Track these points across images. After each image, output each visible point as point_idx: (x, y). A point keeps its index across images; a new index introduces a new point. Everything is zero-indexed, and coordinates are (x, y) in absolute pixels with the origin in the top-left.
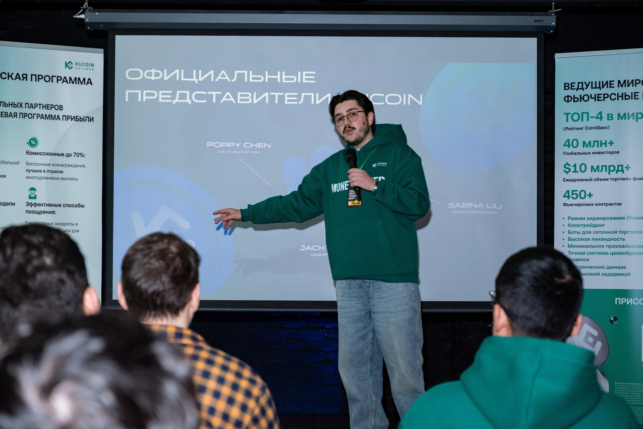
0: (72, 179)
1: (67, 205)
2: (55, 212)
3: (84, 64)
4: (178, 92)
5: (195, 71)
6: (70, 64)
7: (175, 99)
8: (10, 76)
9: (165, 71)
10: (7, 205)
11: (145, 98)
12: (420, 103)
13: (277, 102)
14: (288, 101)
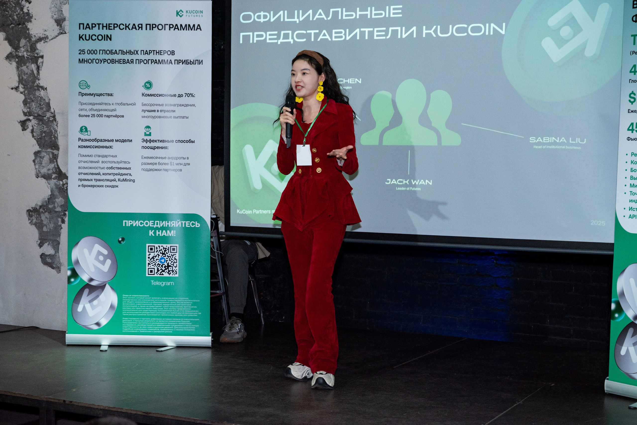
0: (183, 117)
1: (179, 141)
2: (168, 147)
3: (194, 11)
4: (282, 32)
5: (296, 12)
6: (181, 12)
7: (280, 39)
8: (127, 27)
9: (272, 12)
10: (125, 141)
11: (256, 39)
12: (503, 32)
13: (367, 38)
14: (377, 36)
